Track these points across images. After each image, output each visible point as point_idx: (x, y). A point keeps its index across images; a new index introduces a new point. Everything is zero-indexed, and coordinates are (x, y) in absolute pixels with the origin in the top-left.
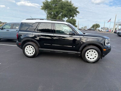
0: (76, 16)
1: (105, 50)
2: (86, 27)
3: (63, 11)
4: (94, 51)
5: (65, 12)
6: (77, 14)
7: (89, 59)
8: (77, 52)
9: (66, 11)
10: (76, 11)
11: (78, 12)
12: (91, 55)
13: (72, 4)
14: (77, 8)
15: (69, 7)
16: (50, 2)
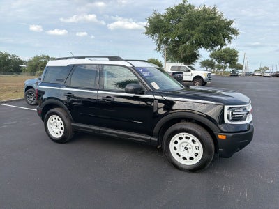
0: (230, 42)
1: (224, 137)
2: (268, 69)
3: (193, 32)
4: (192, 137)
5: (197, 35)
6: (231, 38)
7: (179, 160)
8: (149, 138)
9: (202, 31)
10: (229, 29)
11: (235, 32)
12: (186, 148)
13: (219, 13)
14: (230, 23)
15: (209, 22)
16: (165, 16)
